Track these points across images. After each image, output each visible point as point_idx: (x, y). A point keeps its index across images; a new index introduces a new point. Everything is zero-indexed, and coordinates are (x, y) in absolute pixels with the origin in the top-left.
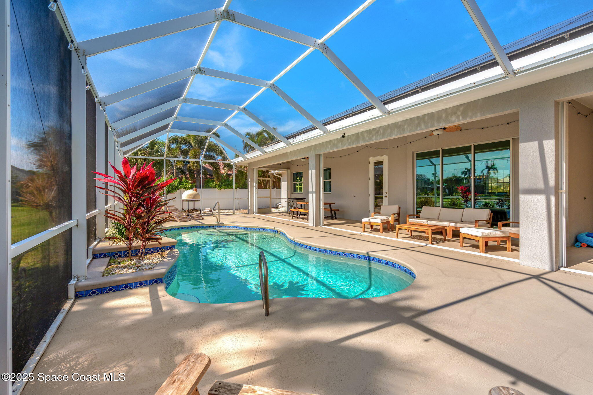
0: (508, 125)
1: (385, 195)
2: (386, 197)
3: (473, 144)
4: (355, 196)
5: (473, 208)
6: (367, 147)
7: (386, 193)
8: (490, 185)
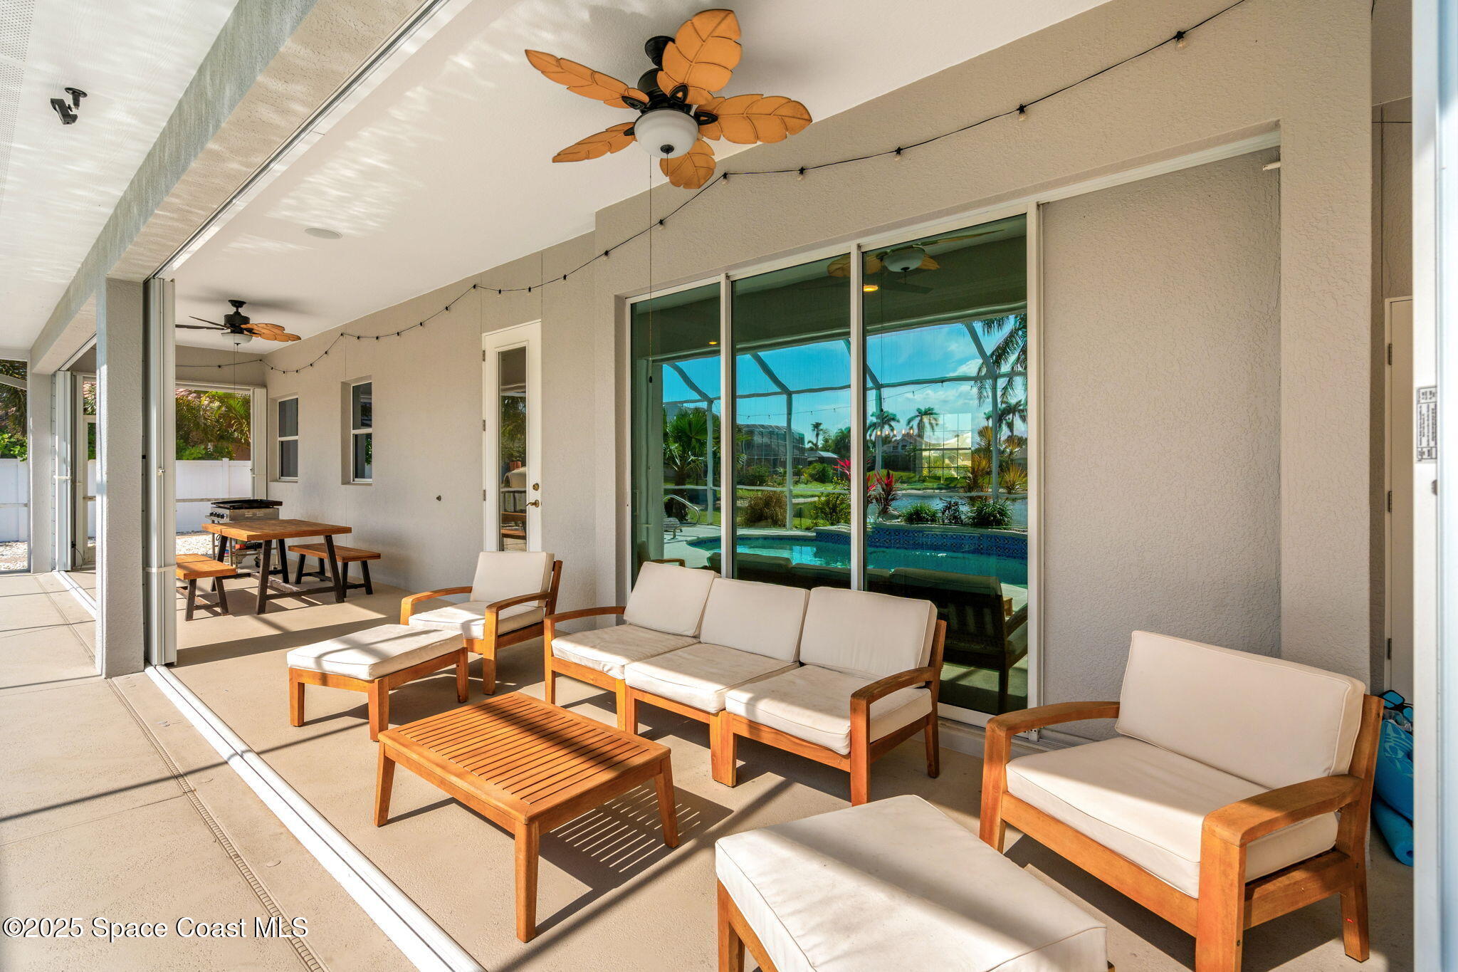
0: (1022, 118)
1: (532, 495)
2: (535, 504)
3: (859, 247)
4: (439, 498)
5: (859, 589)
6: (474, 287)
7: (536, 487)
8: (925, 454)
